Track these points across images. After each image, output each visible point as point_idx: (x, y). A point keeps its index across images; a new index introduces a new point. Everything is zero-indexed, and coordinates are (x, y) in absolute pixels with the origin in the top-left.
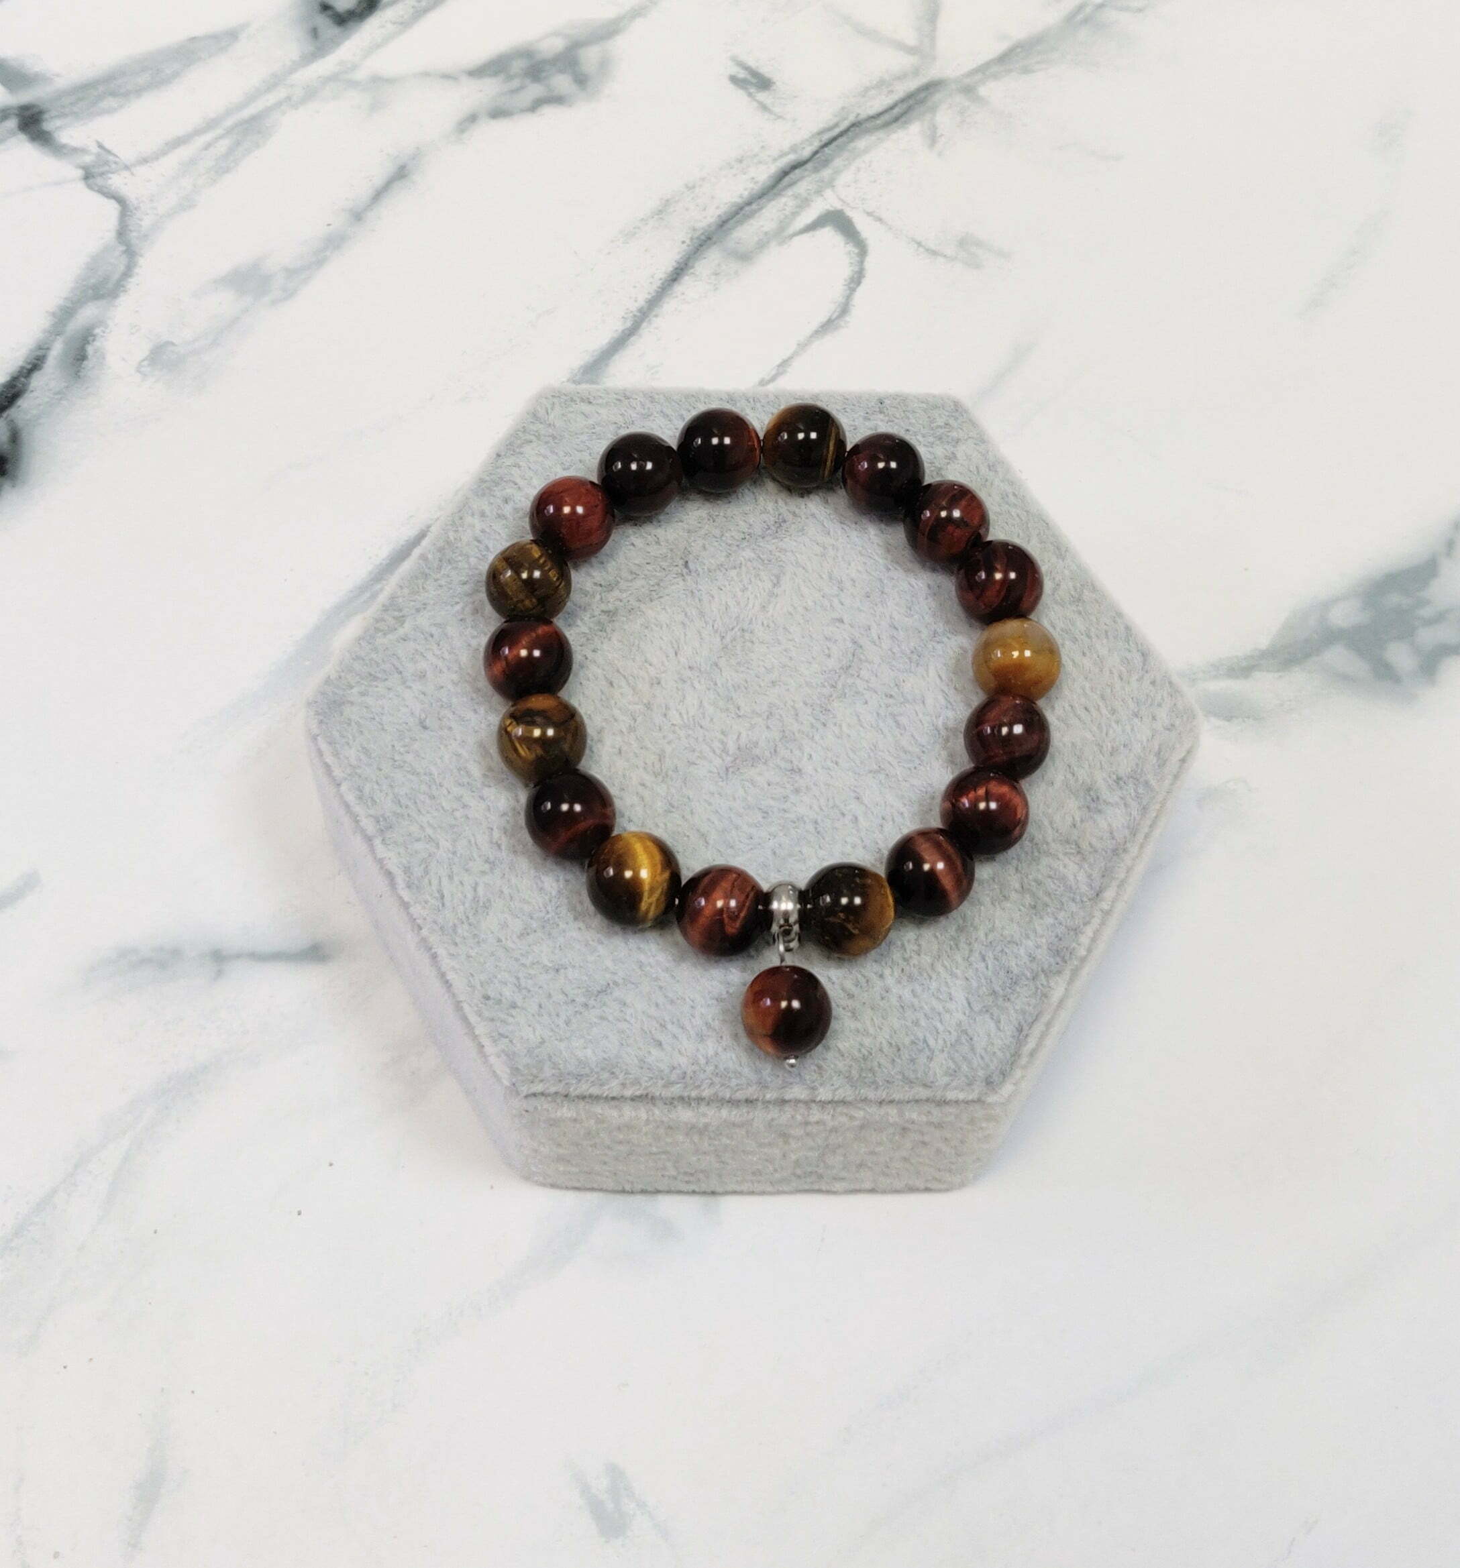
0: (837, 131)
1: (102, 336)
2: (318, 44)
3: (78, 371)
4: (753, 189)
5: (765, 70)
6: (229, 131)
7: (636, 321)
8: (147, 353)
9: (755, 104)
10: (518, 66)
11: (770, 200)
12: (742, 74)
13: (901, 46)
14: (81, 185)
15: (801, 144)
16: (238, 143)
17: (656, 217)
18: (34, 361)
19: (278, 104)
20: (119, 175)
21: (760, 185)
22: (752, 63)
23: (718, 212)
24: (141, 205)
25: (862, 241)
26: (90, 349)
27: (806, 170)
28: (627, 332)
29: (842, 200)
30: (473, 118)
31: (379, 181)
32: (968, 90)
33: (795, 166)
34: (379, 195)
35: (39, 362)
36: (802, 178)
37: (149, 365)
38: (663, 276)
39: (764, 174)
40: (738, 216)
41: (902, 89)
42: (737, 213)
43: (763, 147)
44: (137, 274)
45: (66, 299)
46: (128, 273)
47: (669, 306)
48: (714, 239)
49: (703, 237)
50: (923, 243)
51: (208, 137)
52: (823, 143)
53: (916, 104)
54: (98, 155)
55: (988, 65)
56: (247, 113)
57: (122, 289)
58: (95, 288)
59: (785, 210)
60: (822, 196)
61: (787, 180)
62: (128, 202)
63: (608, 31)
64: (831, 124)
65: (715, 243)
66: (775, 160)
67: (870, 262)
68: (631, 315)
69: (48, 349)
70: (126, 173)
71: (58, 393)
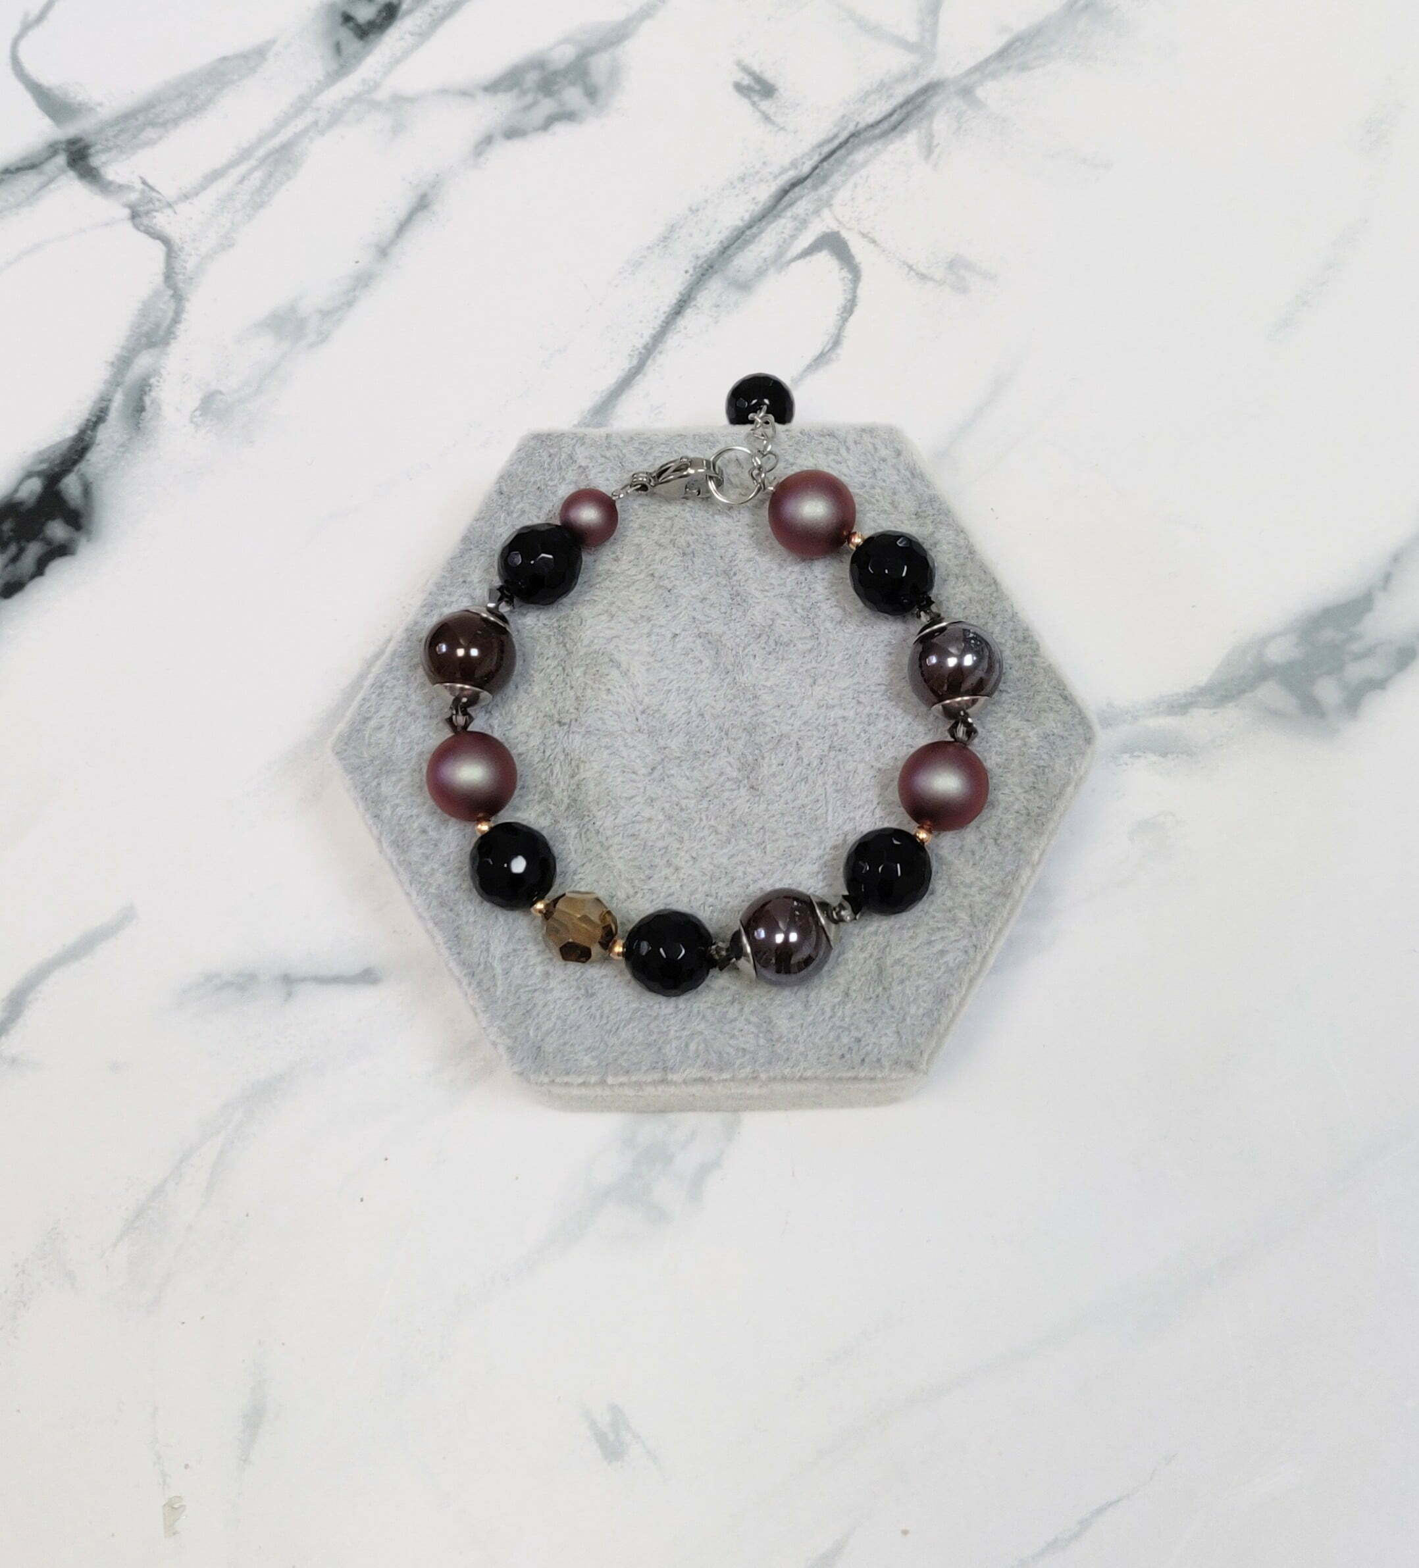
0: (836, 143)
1: (158, 386)
2: (342, 60)
3: (139, 423)
4: (753, 210)
5: (769, 76)
6: (262, 161)
7: (640, 358)
8: (197, 404)
9: (758, 114)
10: (532, 77)
11: (769, 223)
12: (747, 81)
13: (902, 43)
14: (128, 226)
15: (802, 158)
16: (270, 175)
17: (662, 244)
18: (98, 414)
19: (305, 131)
20: (162, 213)
21: (760, 205)
22: (756, 68)
23: (722, 237)
24: (185, 246)
25: (857, 266)
26: (147, 400)
27: (804, 189)
28: (634, 371)
29: (840, 223)
30: (488, 140)
31: (402, 213)
32: (966, 92)
33: (795, 184)
34: (403, 227)
35: (103, 414)
36: (802, 197)
37: (200, 415)
38: (667, 309)
39: (764, 193)
40: (739, 241)
41: (902, 92)
42: (739, 238)
43: (764, 163)
44: (185, 319)
45: (123, 348)
46: (176, 320)
47: (672, 341)
48: (716, 267)
49: (705, 266)
50: (914, 267)
51: (243, 169)
52: (822, 157)
53: (916, 109)
54: (143, 192)
55: (987, 61)
56: (276, 142)
57: (172, 336)
58: (147, 335)
59: (783, 233)
60: (819, 216)
61: (787, 199)
62: (172, 242)
63: (616, 36)
64: (831, 135)
65: (716, 272)
66: (776, 177)
67: (862, 291)
68: (637, 352)
69: (110, 400)
70: (169, 211)
71: (122, 445)
